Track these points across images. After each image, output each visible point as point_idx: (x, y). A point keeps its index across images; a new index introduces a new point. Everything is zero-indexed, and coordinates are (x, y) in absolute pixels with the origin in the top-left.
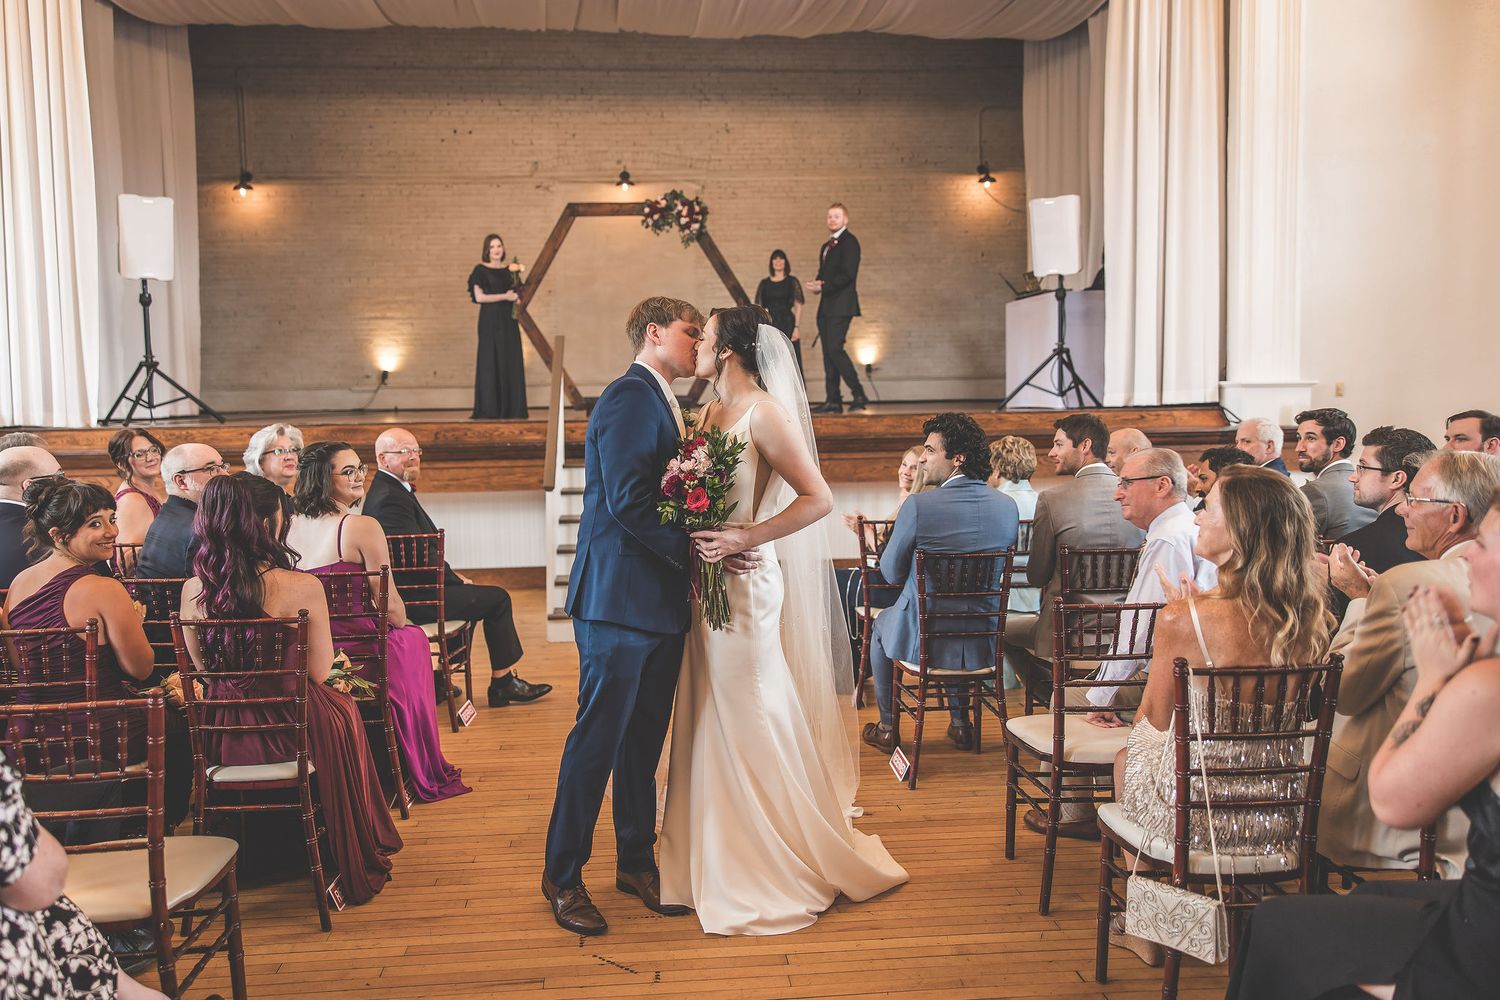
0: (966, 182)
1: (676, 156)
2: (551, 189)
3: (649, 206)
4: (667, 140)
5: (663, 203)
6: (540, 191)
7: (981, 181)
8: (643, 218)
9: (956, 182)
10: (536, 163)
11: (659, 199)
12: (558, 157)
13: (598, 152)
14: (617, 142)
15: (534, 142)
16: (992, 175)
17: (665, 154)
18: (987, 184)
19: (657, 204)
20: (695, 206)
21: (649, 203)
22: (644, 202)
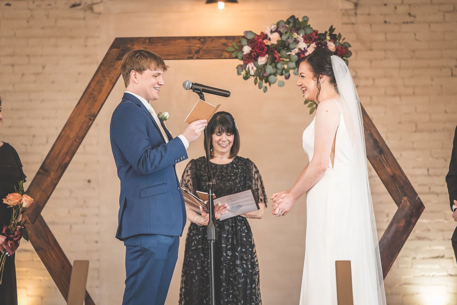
2: (96, 8)
3: (250, 42)
5: (275, 38)
8: (241, 63)
11: (268, 32)
19: (263, 39)
20: (326, 42)
21: (250, 37)
22: (243, 35)
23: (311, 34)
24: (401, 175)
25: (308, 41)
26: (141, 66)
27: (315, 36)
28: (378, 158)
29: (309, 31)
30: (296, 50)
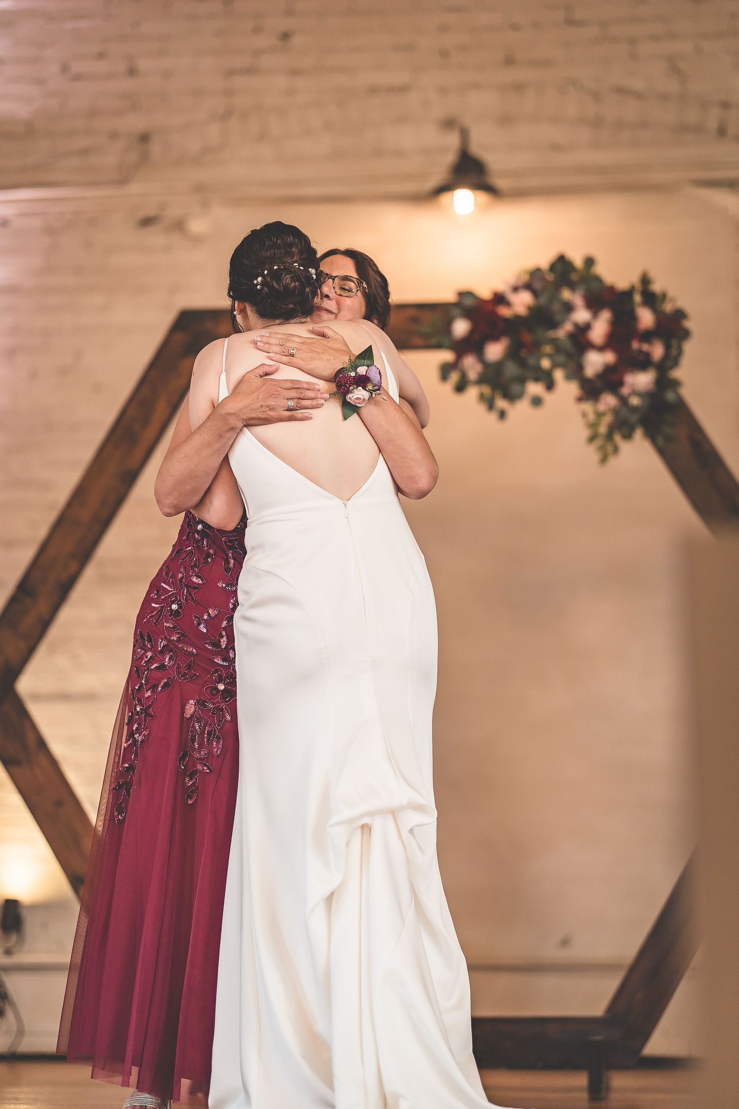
1: (664, 97)
2: (192, 226)
4: (632, 41)
6: (155, 237)
10: (144, 138)
12: (227, 114)
13: (373, 90)
14: (444, 54)
15: (143, 64)
17: (621, 91)
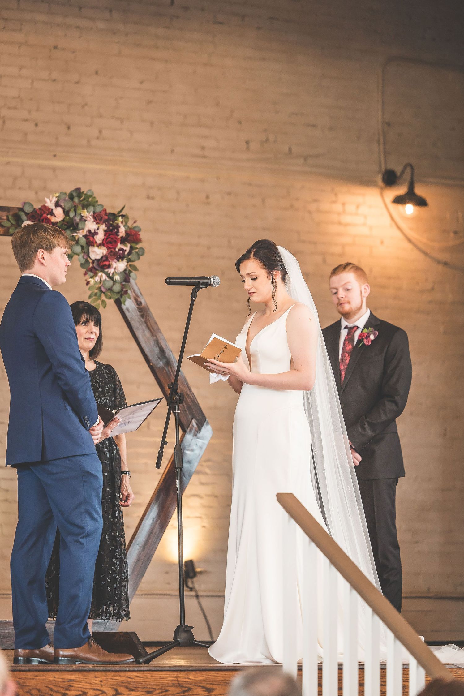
0: (359, 199)
7: (399, 200)
9: (342, 198)
11: (52, 206)
16: (419, 191)
18: (410, 209)
19: (48, 215)
20: (118, 224)
21: (28, 209)
22: (21, 207)
23: (101, 212)
24: (189, 393)
25: (98, 222)
26: (52, 242)
27: (104, 216)
28: (165, 371)
29: (98, 209)
30: (85, 232)
